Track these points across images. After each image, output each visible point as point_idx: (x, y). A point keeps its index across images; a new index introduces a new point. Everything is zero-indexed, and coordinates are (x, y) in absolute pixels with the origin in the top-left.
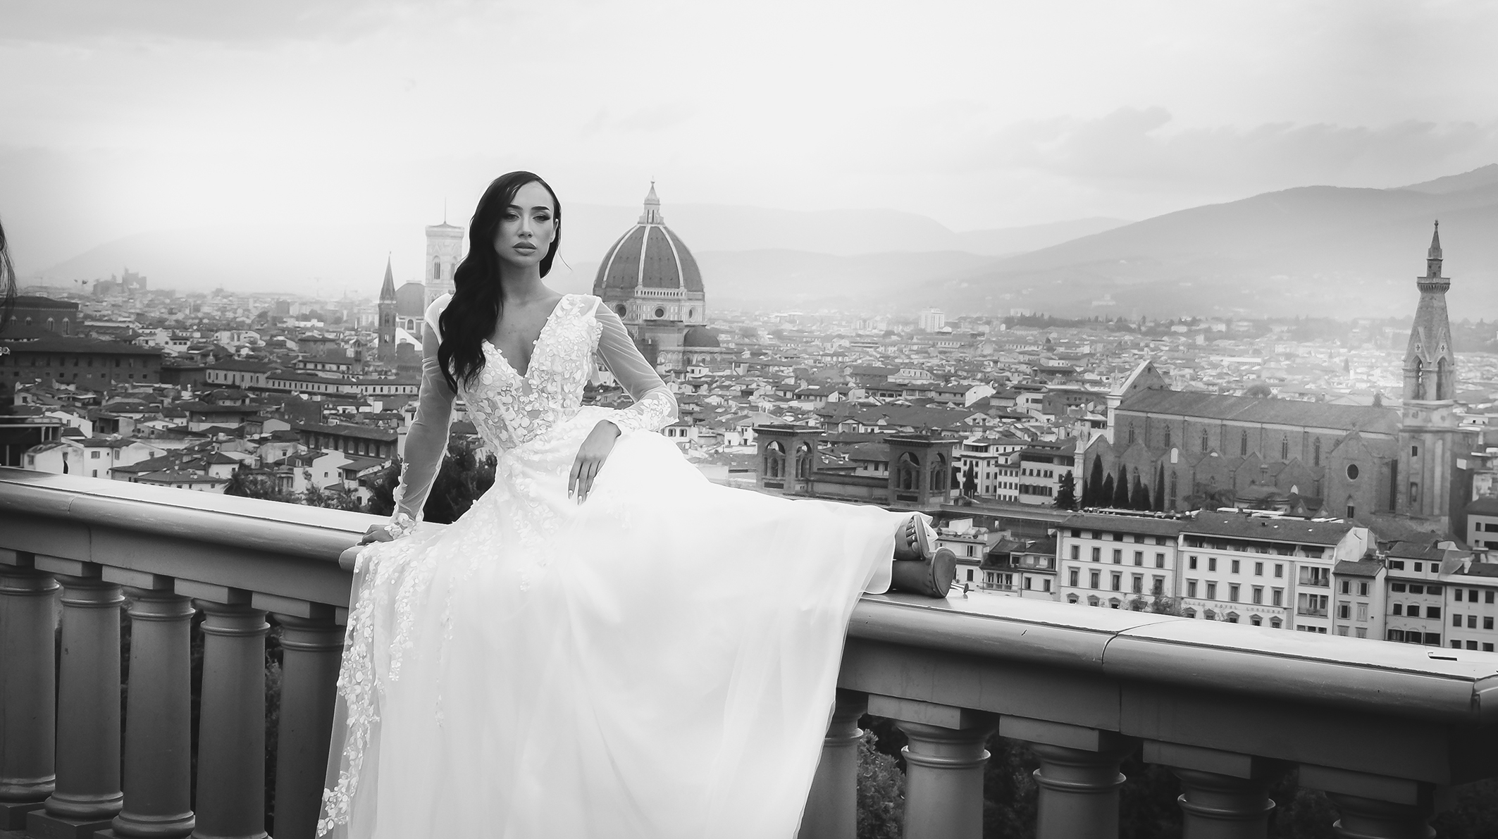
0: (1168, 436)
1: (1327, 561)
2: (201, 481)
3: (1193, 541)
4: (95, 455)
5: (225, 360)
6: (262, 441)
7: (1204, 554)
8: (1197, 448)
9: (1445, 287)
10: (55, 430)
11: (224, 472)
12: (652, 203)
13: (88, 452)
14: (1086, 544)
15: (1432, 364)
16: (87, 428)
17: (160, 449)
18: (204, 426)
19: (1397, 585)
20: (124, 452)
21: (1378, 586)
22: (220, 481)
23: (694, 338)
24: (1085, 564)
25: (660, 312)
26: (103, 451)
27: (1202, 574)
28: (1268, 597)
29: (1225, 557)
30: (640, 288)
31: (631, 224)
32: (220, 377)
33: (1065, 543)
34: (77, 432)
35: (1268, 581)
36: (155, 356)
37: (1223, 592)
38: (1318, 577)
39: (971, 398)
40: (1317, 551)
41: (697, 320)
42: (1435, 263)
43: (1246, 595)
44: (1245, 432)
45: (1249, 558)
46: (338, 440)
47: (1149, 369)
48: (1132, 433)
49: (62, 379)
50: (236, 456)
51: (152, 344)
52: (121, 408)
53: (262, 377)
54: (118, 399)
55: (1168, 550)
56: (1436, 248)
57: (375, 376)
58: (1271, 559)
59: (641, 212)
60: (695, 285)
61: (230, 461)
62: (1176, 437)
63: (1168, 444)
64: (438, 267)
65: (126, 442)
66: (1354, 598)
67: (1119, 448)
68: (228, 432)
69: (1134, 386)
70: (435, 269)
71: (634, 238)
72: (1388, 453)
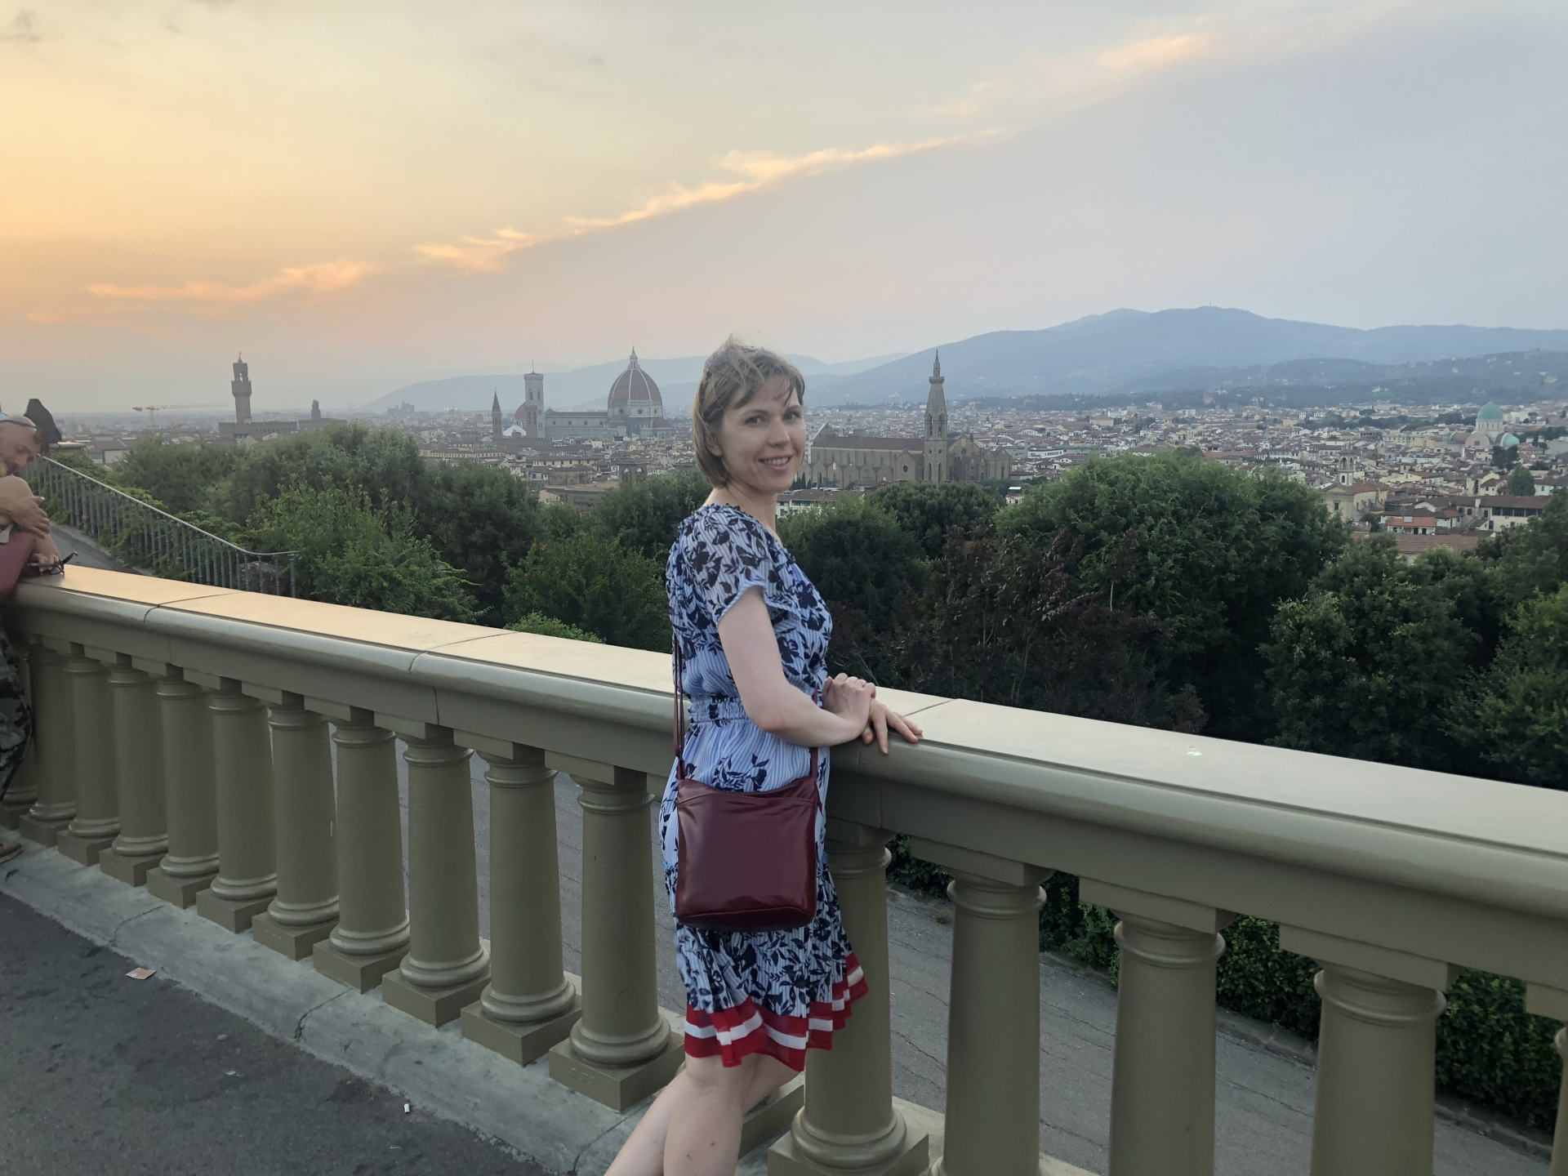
0: (833, 458)
8: (845, 462)
9: (942, 381)
12: (634, 357)
15: (936, 418)
23: (659, 422)
25: (640, 412)
30: (630, 400)
31: (624, 368)
41: (659, 414)
42: (937, 369)
44: (865, 453)
47: (827, 427)
48: (818, 457)
53: (428, 452)
56: (937, 363)
57: (486, 449)
59: (629, 363)
60: (657, 397)
62: (837, 458)
63: (833, 460)
64: (531, 394)
67: (811, 465)
69: (820, 435)
70: (530, 396)
71: (626, 375)
72: (920, 460)
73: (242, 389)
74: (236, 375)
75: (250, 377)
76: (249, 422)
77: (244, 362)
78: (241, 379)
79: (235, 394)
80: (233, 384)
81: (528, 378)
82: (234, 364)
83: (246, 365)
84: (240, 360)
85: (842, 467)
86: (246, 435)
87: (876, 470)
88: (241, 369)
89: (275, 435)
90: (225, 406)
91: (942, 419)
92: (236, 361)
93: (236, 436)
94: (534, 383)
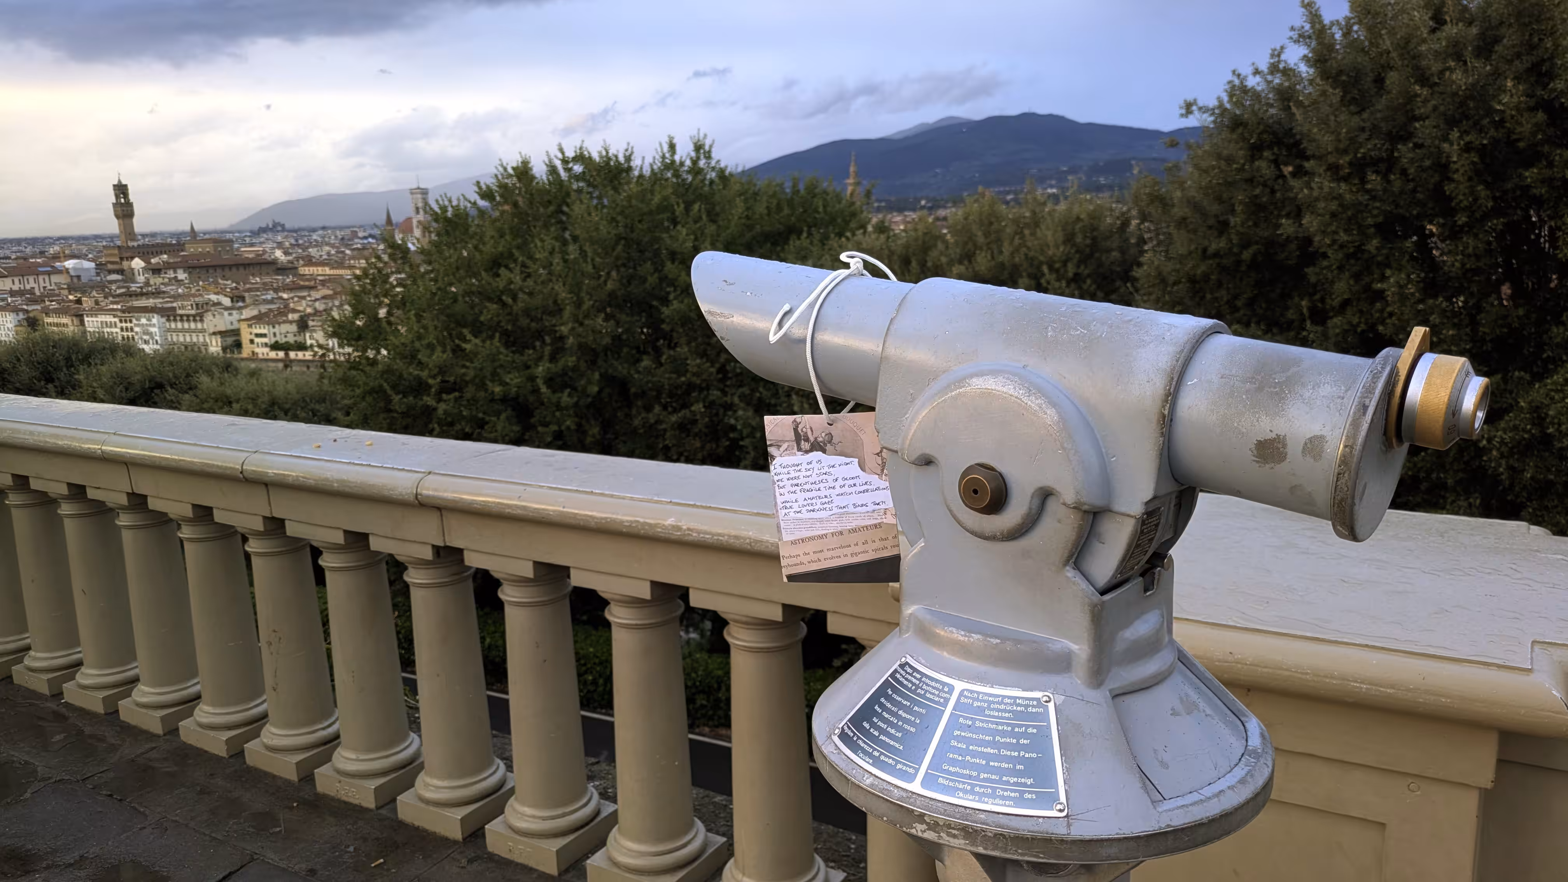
2: (284, 322)
4: (230, 314)
5: (310, 262)
6: (316, 300)
10: (207, 304)
11: (296, 316)
13: (226, 313)
16: (227, 302)
17: (264, 308)
18: (292, 295)
20: (244, 312)
22: (294, 321)
26: (234, 312)
32: (306, 270)
34: (219, 303)
36: (274, 262)
49: (224, 278)
50: (301, 308)
51: (273, 257)
52: (249, 290)
53: (327, 269)
54: (248, 286)
61: (299, 311)
65: (246, 307)
68: (298, 297)
70: (416, 209)
73: (124, 209)
74: (117, 197)
75: (132, 198)
76: (135, 244)
77: (124, 182)
78: (123, 200)
79: (117, 216)
80: (114, 205)
81: (413, 191)
82: (114, 186)
83: (126, 186)
84: (120, 181)
86: (132, 258)
88: (121, 190)
89: (165, 257)
92: (116, 183)
93: (122, 259)
94: (420, 195)
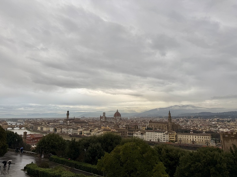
1: (165, 133)
3: (155, 132)
5: (90, 122)
6: (92, 127)
7: (156, 133)
10: (78, 127)
11: (90, 130)
12: (117, 110)
13: (81, 129)
14: (148, 132)
16: (81, 127)
17: (85, 128)
19: (170, 135)
21: (168, 135)
24: (148, 134)
27: (156, 134)
28: (161, 136)
29: (157, 133)
30: (117, 116)
32: (90, 123)
33: (146, 132)
35: (161, 135)
36: (85, 122)
37: (158, 136)
38: (164, 134)
39: (139, 122)
40: (164, 133)
41: (121, 118)
42: (169, 112)
43: (159, 136)
44: (157, 124)
45: (159, 133)
46: (97, 127)
47: (151, 120)
49: (79, 124)
50: (90, 128)
53: (92, 123)
54: (82, 125)
55: (153, 133)
58: (161, 133)
60: (120, 116)
63: (152, 125)
65: (83, 128)
66: (167, 136)
67: (149, 126)
70: (104, 115)
71: (116, 113)
72: (168, 126)
73: (68, 114)
76: (68, 119)
81: (103, 113)
85: (154, 126)
86: (68, 121)
87: (160, 127)
88: (68, 112)
90: (66, 117)
91: (171, 120)
94: (104, 113)
